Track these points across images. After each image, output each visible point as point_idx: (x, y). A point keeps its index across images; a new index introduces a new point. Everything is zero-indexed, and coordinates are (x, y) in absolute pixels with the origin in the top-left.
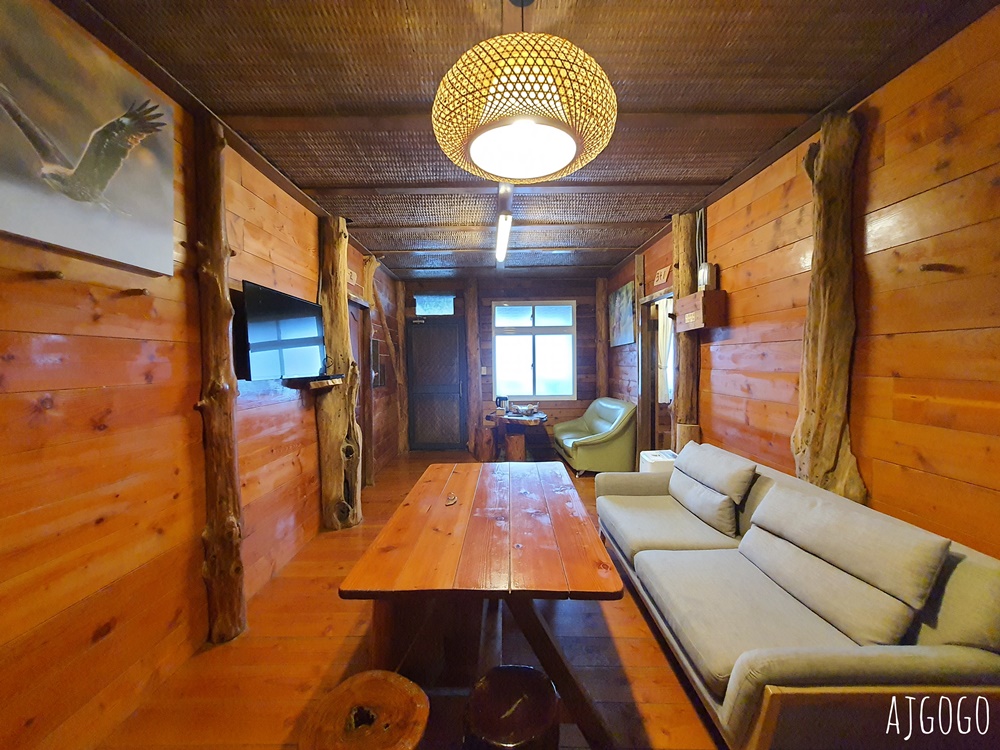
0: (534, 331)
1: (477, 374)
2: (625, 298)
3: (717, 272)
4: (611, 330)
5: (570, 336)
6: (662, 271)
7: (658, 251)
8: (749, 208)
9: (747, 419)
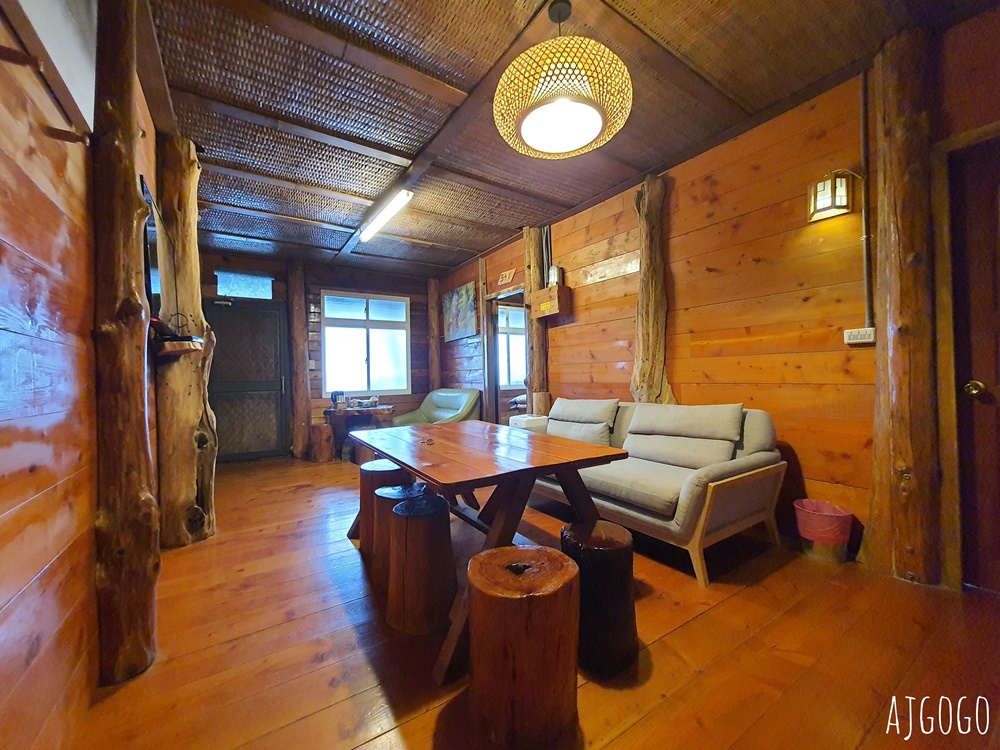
0: (367, 324)
1: (305, 369)
2: (464, 298)
3: (562, 273)
4: (446, 326)
5: (404, 332)
6: (508, 272)
7: (503, 255)
8: (588, 229)
9: (592, 378)
